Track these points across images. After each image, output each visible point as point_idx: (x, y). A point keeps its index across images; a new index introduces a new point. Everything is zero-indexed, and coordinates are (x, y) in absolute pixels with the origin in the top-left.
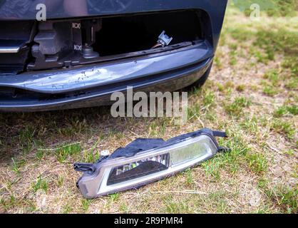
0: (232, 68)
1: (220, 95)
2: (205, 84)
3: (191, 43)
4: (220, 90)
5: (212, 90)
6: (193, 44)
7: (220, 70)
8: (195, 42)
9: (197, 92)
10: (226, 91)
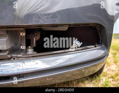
0: (116, 65)
1: (113, 81)
2: (102, 74)
3: (94, 46)
4: (112, 77)
5: (107, 78)
6: (95, 47)
7: (109, 66)
8: (96, 45)
9: (98, 78)
10: (116, 78)
